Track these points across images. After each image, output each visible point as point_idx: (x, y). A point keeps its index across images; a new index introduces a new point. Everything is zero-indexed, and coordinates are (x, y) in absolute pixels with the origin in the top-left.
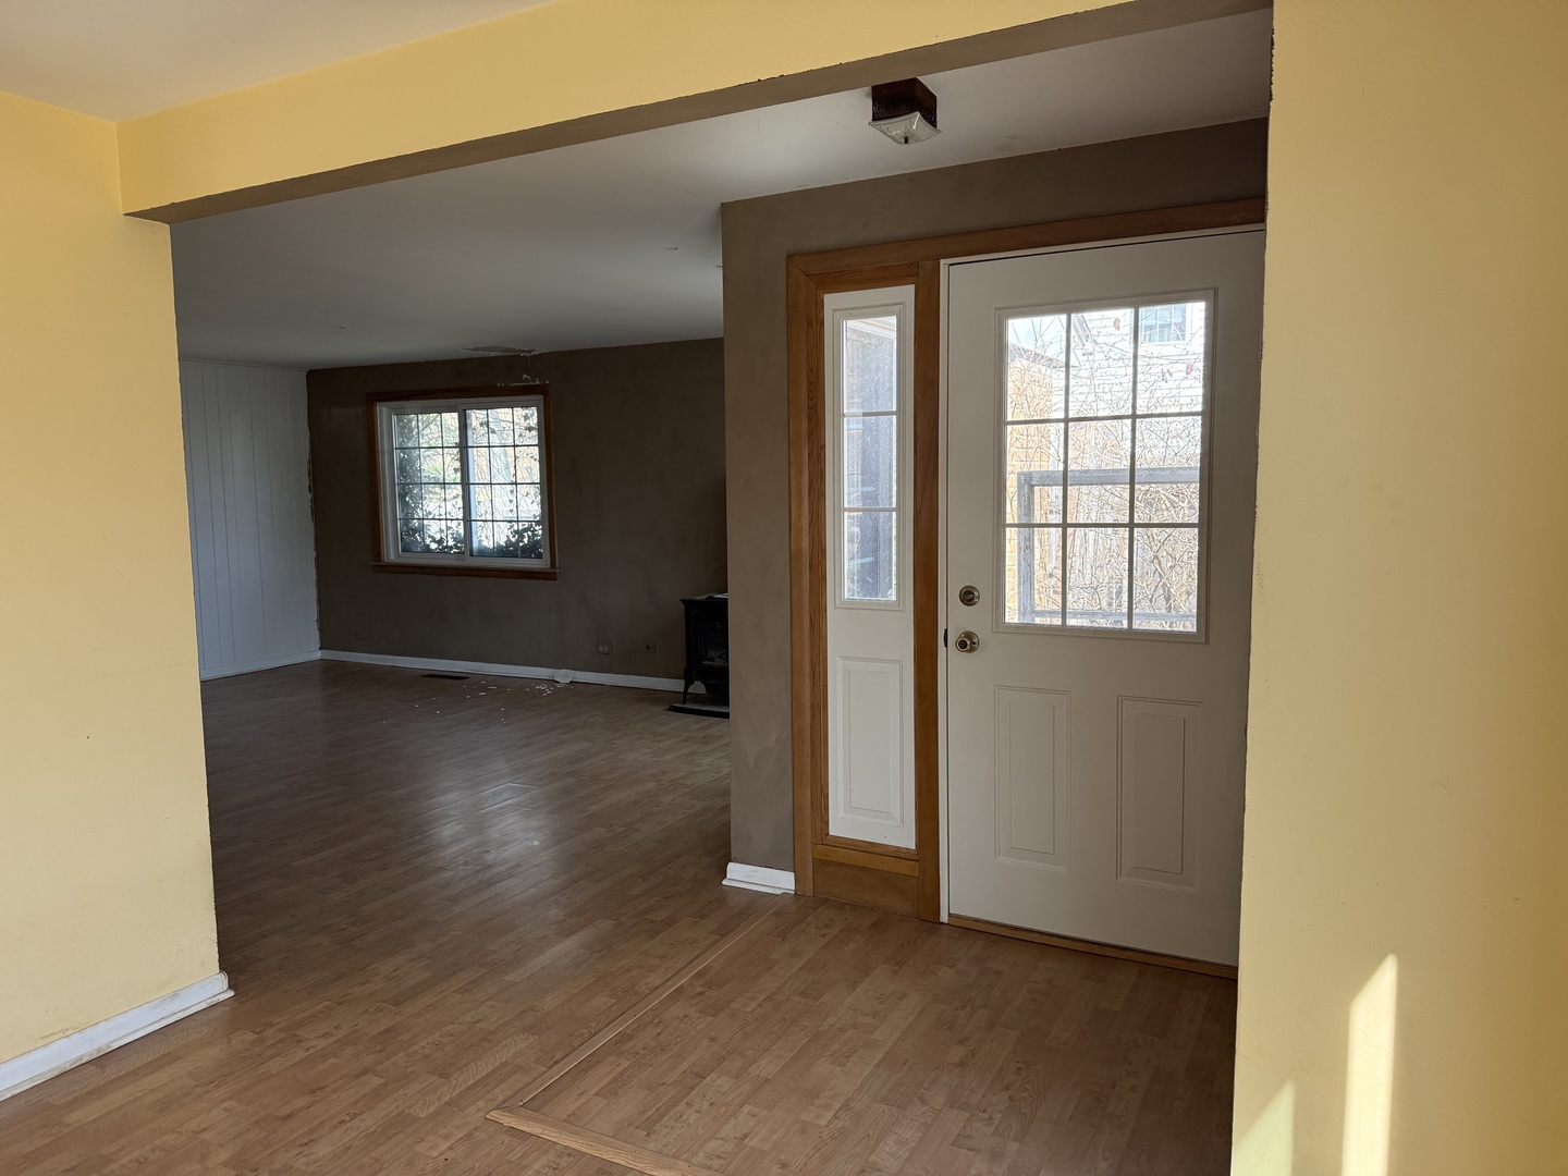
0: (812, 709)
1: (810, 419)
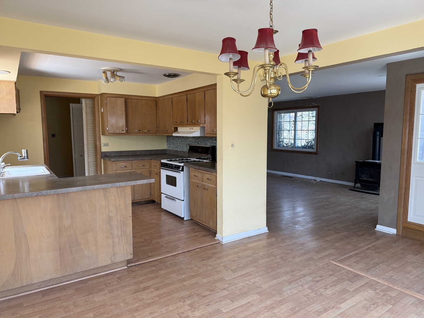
0: (405, 189)
1: (410, 115)
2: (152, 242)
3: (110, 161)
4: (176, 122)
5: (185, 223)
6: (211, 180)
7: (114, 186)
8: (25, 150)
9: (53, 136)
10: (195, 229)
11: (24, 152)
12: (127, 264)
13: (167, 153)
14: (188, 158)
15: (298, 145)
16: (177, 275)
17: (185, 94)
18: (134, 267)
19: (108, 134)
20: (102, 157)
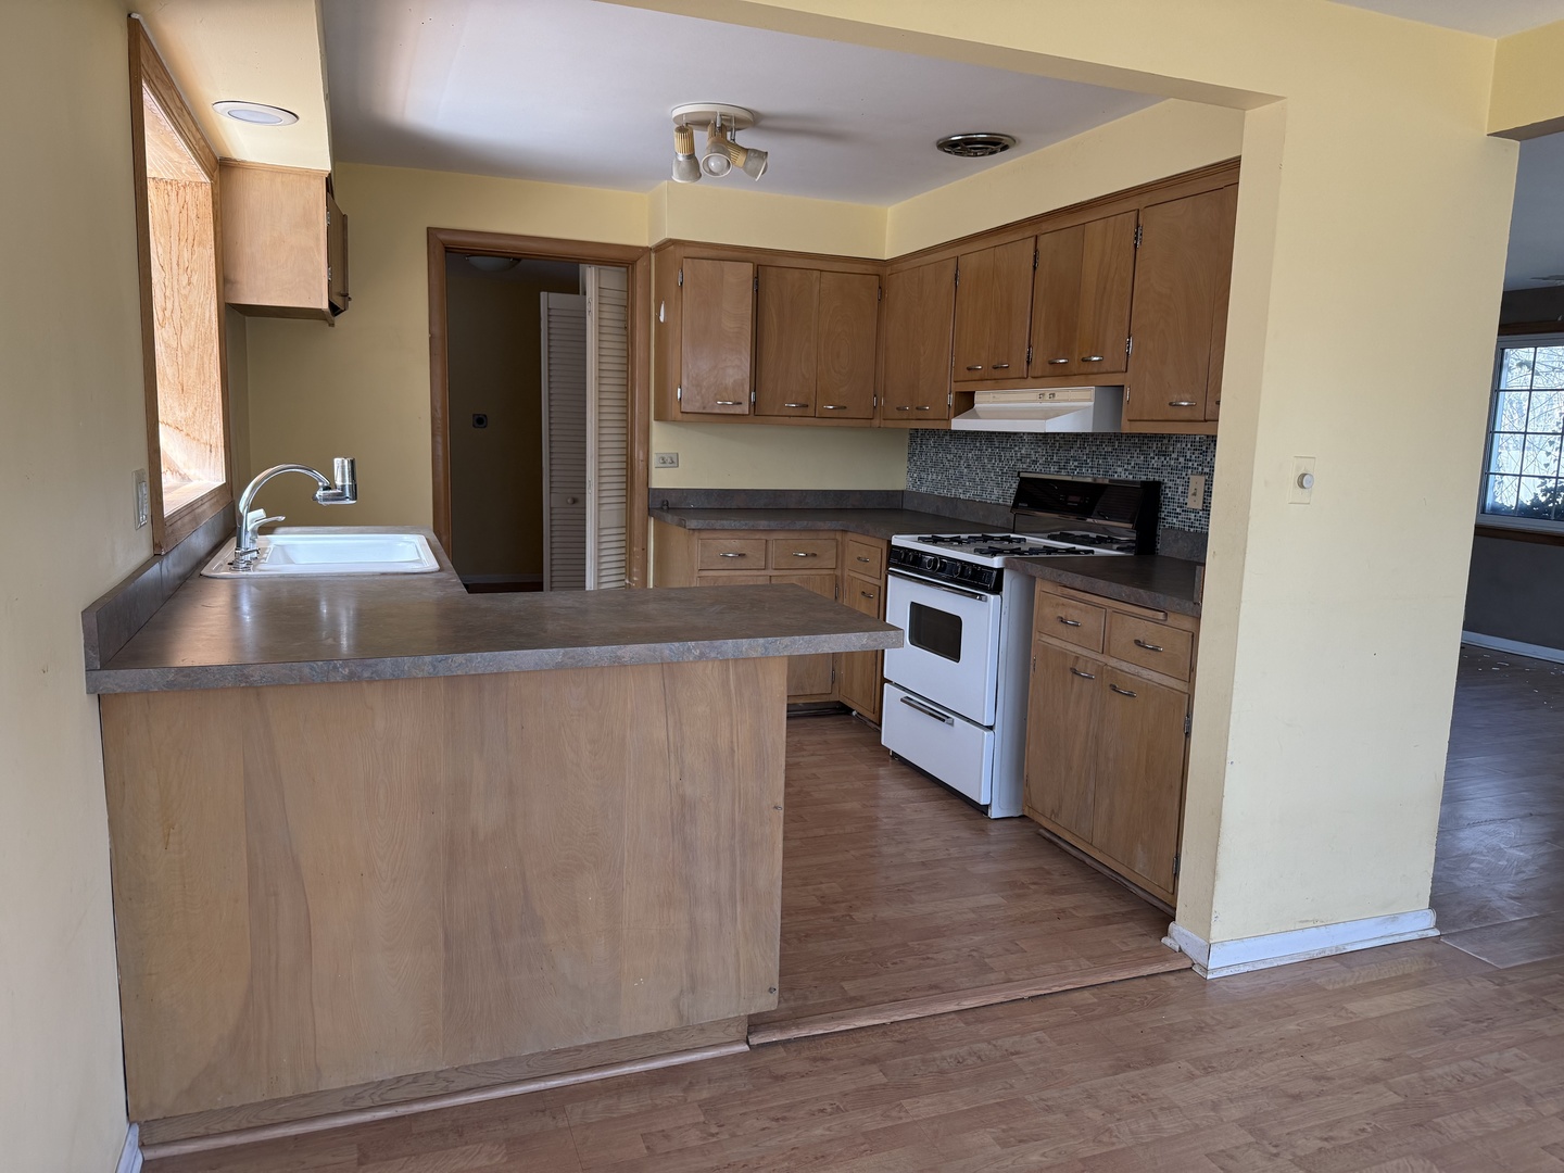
2: (857, 915)
3: (682, 529)
4: (969, 369)
5: (995, 831)
6: (1155, 649)
7: (713, 655)
8: (346, 462)
9: (480, 421)
10: (1049, 873)
11: (340, 465)
12: (749, 1033)
13: (904, 507)
14: (1012, 536)
15: (1497, 500)
16: (1004, 1144)
17: (1028, 234)
18: (781, 1052)
19: (680, 416)
20: (650, 512)
